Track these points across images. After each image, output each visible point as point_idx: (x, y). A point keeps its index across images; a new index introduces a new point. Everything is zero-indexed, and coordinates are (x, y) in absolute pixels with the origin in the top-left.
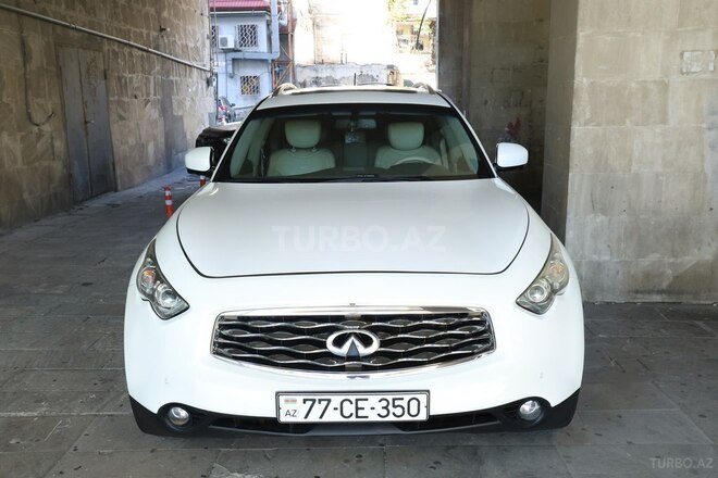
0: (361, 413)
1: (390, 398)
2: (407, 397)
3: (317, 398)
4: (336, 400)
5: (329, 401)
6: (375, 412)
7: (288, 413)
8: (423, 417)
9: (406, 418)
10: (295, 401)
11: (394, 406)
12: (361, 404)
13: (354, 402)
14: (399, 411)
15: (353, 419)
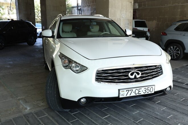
0: (140, 93)
1: (146, 88)
2: (150, 87)
3: (129, 90)
4: (134, 90)
5: (132, 90)
6: (143, 92)
7: (122, 95)
8: (153, 92)
9: (150, 93)
10: (124, 91)
11: (147, 90)
12: (140, 90)
13: (138, 90)
14: (148, 91)
15: (138, 94)
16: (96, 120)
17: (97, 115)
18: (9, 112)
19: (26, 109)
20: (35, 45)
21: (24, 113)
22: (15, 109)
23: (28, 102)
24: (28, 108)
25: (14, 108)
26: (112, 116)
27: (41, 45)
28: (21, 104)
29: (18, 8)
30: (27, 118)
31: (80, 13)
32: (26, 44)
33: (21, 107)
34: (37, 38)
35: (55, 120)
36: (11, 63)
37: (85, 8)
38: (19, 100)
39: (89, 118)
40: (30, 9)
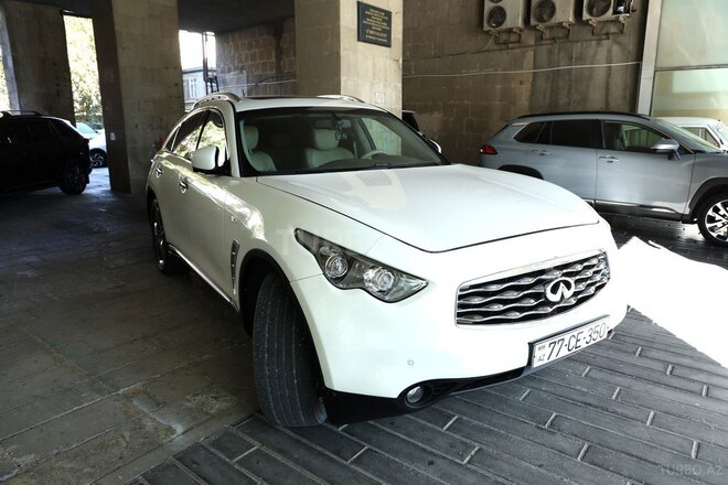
0: (578, 344)
1: (593, 326)
3: (557, 339)
4: (567, 337)
5: (564, 339)
6: (585, 340)
7: (540, 359)
10: (544, 346)
11: (594, 333)
12: (579, 337)
13: (576, 336)
14: (595, 336)
16: (428, 442)
17: (420, 421)
18: (116, 451)
19: (170, 430)
20: (86, 191)
21: (175, 450)
22: (131, 437)
23: (165, 404)
24: (179, 429)
25: (127, 434)
26: (465, 418)
27: (105, 192)
28: (146, 415)
29: (13, 75)
30: (195, 466)
31: (215, 88)
32: (57, 190)
33: (149, 425)
34: (90, 171)
35: (296, 461)
36: (34, 259)
37: (229, 76)
38: (128, 397)
39: (402, 436)
40: (57, 78)
